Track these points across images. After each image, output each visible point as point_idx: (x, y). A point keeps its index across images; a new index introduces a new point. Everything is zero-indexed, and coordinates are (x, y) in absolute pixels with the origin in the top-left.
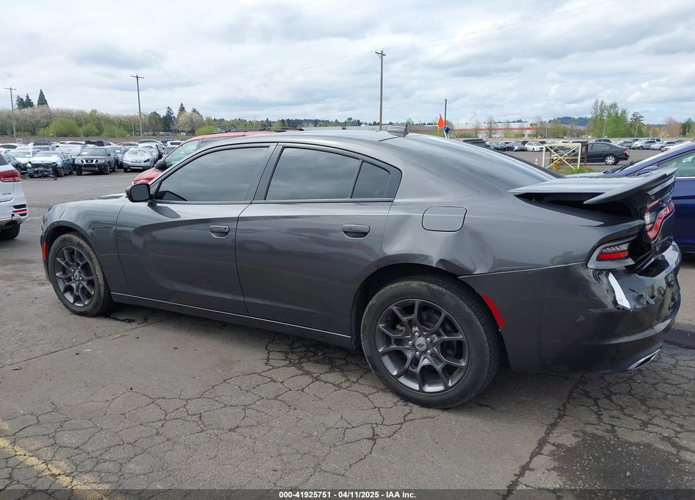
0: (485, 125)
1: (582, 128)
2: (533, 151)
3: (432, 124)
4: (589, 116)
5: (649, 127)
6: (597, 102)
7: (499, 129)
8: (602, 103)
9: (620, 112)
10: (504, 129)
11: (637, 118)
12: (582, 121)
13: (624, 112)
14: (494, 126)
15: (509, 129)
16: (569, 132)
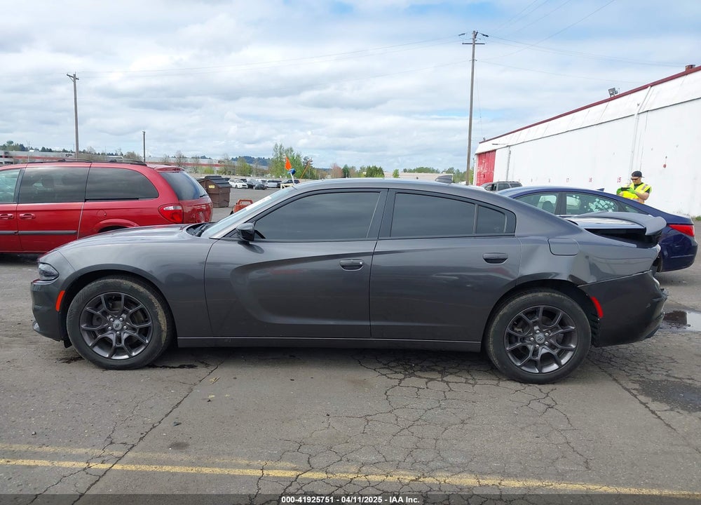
0: (174, 159)
1: (265, 168)
2: (236, 187)
3: (112, 155)
4: (271, 157)
5: (318, 170)
6: (276, 145)
7: (188, 164)
8: (281, 146)
9: (295, 156)
10: (194, 164)
11: (308, 163)
12: (263, 161)
13: (298, 156)
14: (183, 161)
15: (198, 165)
16: (254, 171)
